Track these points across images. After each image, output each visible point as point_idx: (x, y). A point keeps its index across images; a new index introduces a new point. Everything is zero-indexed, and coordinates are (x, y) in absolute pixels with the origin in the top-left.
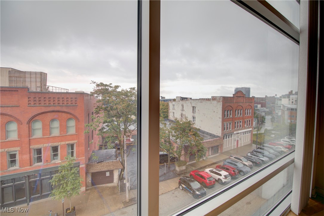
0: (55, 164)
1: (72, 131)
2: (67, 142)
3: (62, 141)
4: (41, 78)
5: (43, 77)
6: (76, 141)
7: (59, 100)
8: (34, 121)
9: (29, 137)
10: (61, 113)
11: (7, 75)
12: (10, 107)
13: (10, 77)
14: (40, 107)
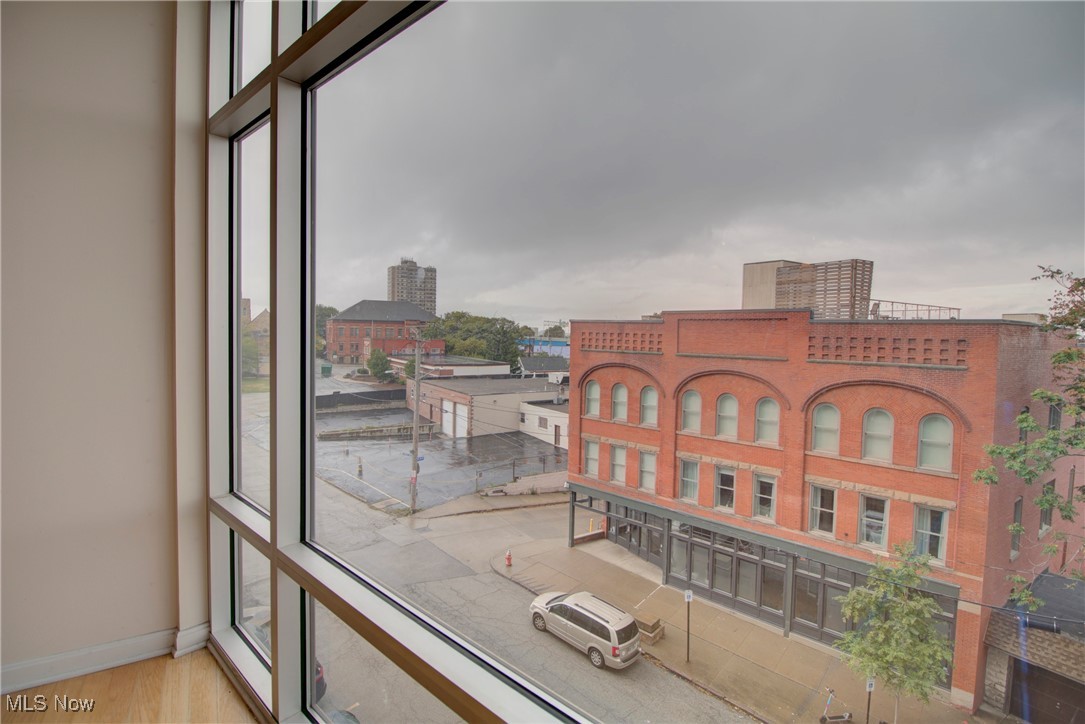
0: (870, 554)
1: (940, 462)
2: (916, 498)
3: (899, 487)
4: (854, 279)
5: (860, 272)
6: (950, 504)
7: (897, 345)
8: (821, 406)
9: (805, 449)
10: (901, 391)
11: (772, 278)
12: (767, 360)
13: (779, 283)
14: (836, 366)
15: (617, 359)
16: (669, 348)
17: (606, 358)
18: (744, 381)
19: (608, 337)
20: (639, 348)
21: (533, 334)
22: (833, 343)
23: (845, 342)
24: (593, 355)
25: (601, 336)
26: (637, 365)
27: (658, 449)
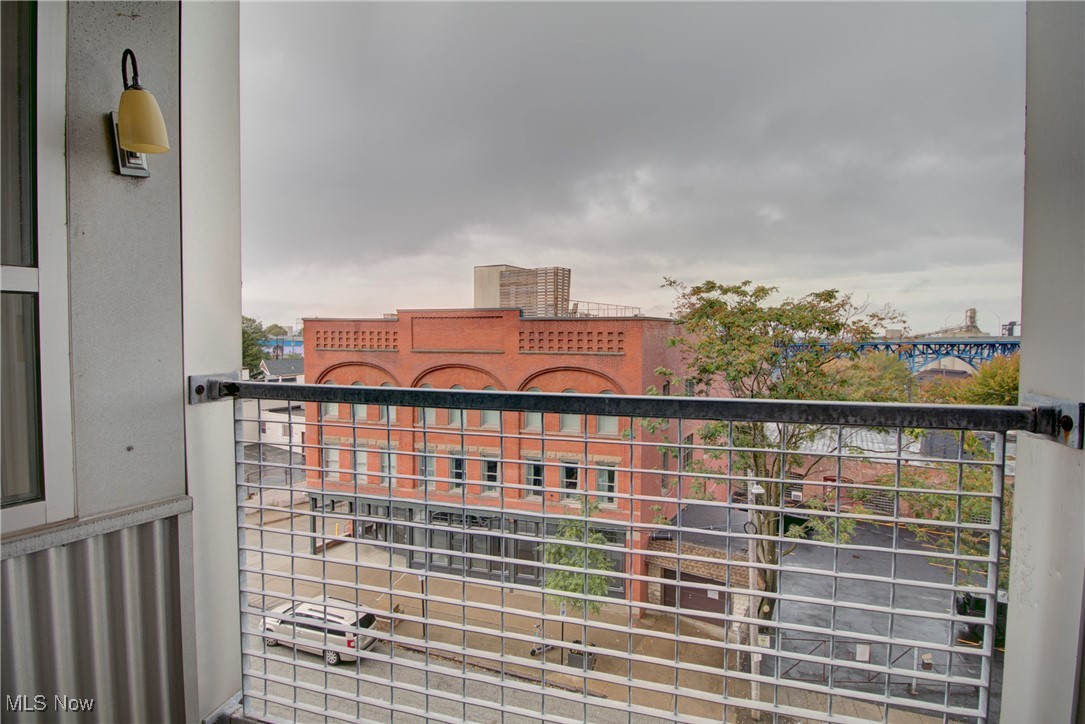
2: (597, 458)
4: (556, 283)
5: (561, 278)
9: (520, 428)
10: (584, 374)
11: (497, 281)
12: (488, 353)
13: (502, 285)
14: (540, 357)
15: (355, 358)
16: (404, 345)
17: (343, 357)
18: (471, 373)
19: (344, 336)
20: (376, 346)
21: (285, 333)
22: (536, 336)
23: (545, 336)
24: (328, 355)
25: (337, 335)
26: (374, 362)
27: (398, 443)
